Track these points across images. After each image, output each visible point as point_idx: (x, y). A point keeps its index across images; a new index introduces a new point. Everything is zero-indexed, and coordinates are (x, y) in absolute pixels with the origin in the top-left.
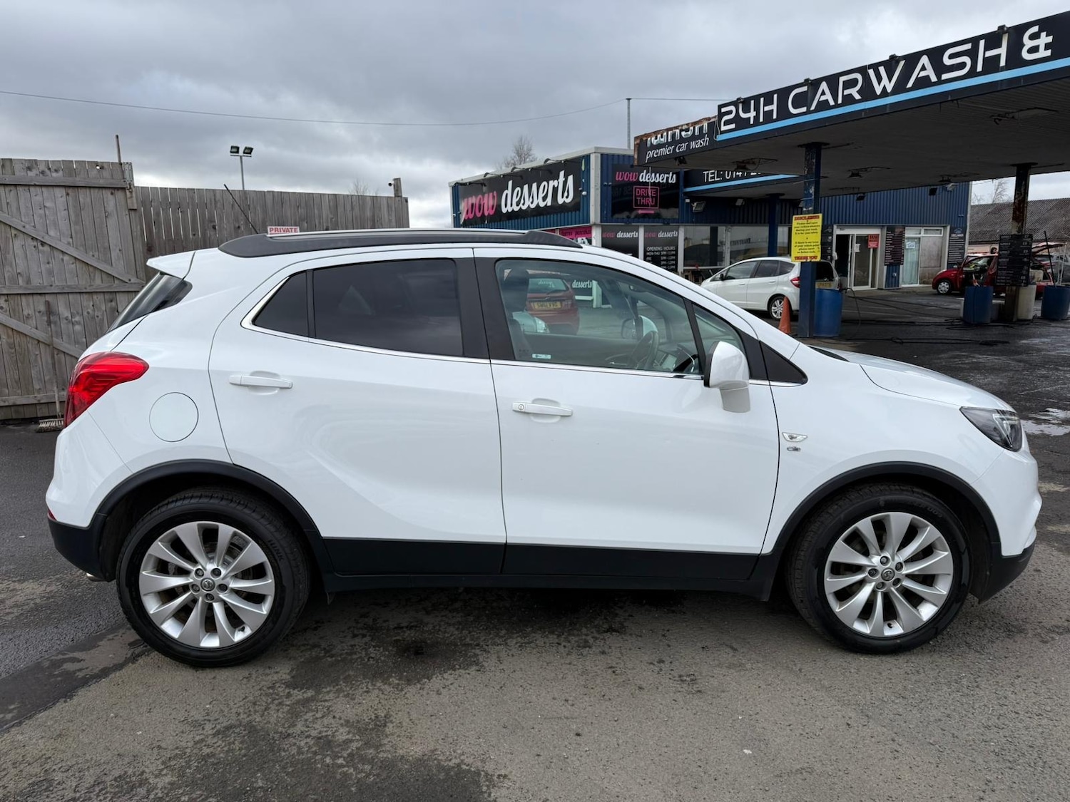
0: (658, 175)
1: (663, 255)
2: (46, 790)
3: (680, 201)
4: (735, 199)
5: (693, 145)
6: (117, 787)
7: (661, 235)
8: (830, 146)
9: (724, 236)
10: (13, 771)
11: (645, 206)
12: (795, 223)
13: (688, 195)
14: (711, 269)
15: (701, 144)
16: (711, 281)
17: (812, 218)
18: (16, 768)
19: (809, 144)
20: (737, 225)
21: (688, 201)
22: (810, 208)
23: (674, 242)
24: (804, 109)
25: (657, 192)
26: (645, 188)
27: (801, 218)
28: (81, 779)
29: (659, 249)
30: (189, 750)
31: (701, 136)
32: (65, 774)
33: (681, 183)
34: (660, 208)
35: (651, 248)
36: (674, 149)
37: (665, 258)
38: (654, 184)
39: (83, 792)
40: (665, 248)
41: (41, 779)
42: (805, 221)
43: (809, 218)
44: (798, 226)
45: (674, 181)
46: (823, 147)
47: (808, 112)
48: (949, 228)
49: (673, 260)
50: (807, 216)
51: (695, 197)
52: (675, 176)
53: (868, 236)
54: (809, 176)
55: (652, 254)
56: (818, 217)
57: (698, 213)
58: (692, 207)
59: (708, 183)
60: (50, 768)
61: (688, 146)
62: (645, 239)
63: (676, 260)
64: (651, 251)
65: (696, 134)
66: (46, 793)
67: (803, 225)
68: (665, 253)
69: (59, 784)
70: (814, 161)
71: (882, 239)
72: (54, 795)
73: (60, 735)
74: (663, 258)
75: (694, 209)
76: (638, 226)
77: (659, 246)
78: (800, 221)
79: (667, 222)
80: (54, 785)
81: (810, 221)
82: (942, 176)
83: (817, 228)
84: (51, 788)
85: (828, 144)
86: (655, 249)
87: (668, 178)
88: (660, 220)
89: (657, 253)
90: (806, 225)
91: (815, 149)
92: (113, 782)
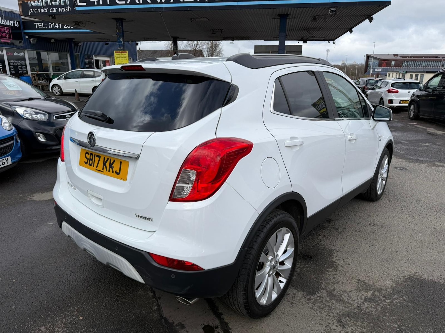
0: (8, 21)
1: (19, 65)
3: (23, 37)
4: (50, 39)
5: (61, 10)
7: (15, 54)
8: (126, 20)
9: (47, 57)
11: (4, 37)
12: (115, 54)
13: (27, 34)
14: (45, 74)
15: (66, 10)
16: (58, 79)
17: (124, 52)
19: (118, 18)
20: (53, 52)
21: (27, 37)
22: (122, 48)
23: (24, 59)
24: (124, 2)
25: (9, 30)
26: (3, 28)
27: (118, 52)
29: (16, 62)
31: (65, 5)
33: (22, 28)
34: (12, 39)
35: (11, 61)
36: (48, 10)
37: (20, 67)
38: (7, 26)
40: (19, 62)
42: (120, 54)
43: (122, 52)
44: (117, 55)
45: (18, 26)
46: (123, 20)
47: (126, 4)
48: (132, 59)
49: (24, 68)
50: (121, 51)
51: (31, 36)
52: (17, 23)
53: (105, 60)
54: (119, 33)
55: (13, 64)
56: (126, 52)
57: (33, 44)
58: (30, 41)
59: (38, 29)
61: (58, 10)
62: (7, 56)
63: (26, 68)
64: (12, 63)
65: (62, 4)
67: (119, 55)
68: (20, 64)
70: (121, 26)
71: (111, 62)
74: (19, 67)
75: (31, 42)
76: (2, 48)
77: (16, 60)
78: (118, 53)
79: (18, 48)
81: (122, 54)
82: (145, 38)
83: (126, 57)
85: (125, 20)
86: (14, 61)
87: (14, 24)
88: (14, 46)
89: (16, 64)
90: (121, 55)
91: (120, 21)
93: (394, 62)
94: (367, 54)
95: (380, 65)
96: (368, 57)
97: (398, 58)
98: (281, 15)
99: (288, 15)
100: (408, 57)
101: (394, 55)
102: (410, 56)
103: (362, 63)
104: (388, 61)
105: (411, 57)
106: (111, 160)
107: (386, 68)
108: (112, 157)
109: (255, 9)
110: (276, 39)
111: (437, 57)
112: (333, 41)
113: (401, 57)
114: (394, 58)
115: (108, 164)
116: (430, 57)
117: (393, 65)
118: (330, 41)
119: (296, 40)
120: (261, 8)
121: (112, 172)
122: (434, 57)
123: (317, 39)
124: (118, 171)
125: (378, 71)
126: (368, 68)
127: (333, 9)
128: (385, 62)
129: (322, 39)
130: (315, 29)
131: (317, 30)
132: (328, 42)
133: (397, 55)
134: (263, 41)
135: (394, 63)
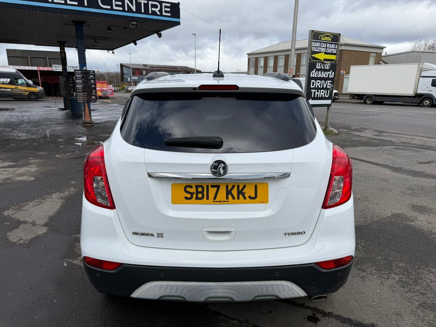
2: (424, 303)
6: (407, 286)
10: (427, 319)
18: (424, 319)
28: (412, 297)
30: (378, 275)
32: (414, 302)
39: (416, 293)
41: (422, 308)
60: (415, 308)
66: (426, 302)
69: (419, 301)
72: (424, 300)
73: (398, 315)
80: (421, 303)
84: (423, 303)
92: (406, 288)
93: (145, 71)
94: (121, 63)
95: (134, 74)
96: (122, 66)
97: (148, 68)
98: (77, 21)
99: (84, 22)
100: (155, 67)
101: (144, 65)
102: (156, 66)
103: (116, 71)
104: (140, 71)
105: (158, 68)
106: (238, 186)
107: (141, 77)
108: (239, 183)
109: (50, 12)
110: (51, 44)
111: (177, 68)
112: (112, 51)
113: (150, 67)
114: (143, 67)
115: (235, 192)
116: (172, 68)
117: (145, 74)
118: (109, 51)
119: (74, 47)
120: (58, 11)
121: (243, 198)
122: (174, 68)
123: (98, 48)
124: (253, 195)
125: (135, 79)
126: (124, 76)
127: (134, 23)
128: (138, 71)
129: (102, 48)
130: (101, 38)
131: (102, 39)
132: (107, 52)
133: (146, 65)
134: (34, 45)
135: (145, 73)
